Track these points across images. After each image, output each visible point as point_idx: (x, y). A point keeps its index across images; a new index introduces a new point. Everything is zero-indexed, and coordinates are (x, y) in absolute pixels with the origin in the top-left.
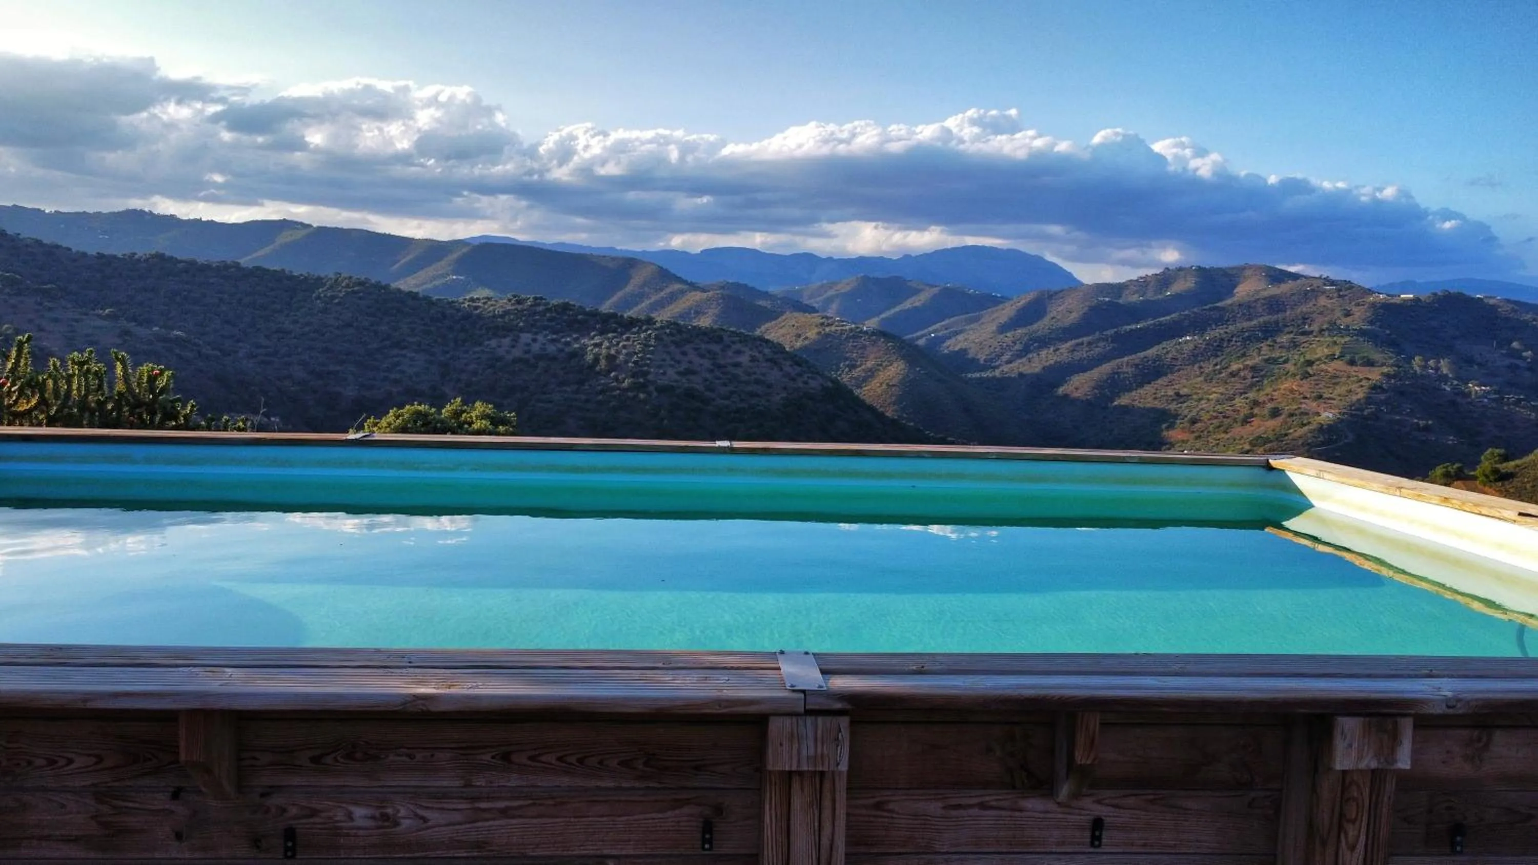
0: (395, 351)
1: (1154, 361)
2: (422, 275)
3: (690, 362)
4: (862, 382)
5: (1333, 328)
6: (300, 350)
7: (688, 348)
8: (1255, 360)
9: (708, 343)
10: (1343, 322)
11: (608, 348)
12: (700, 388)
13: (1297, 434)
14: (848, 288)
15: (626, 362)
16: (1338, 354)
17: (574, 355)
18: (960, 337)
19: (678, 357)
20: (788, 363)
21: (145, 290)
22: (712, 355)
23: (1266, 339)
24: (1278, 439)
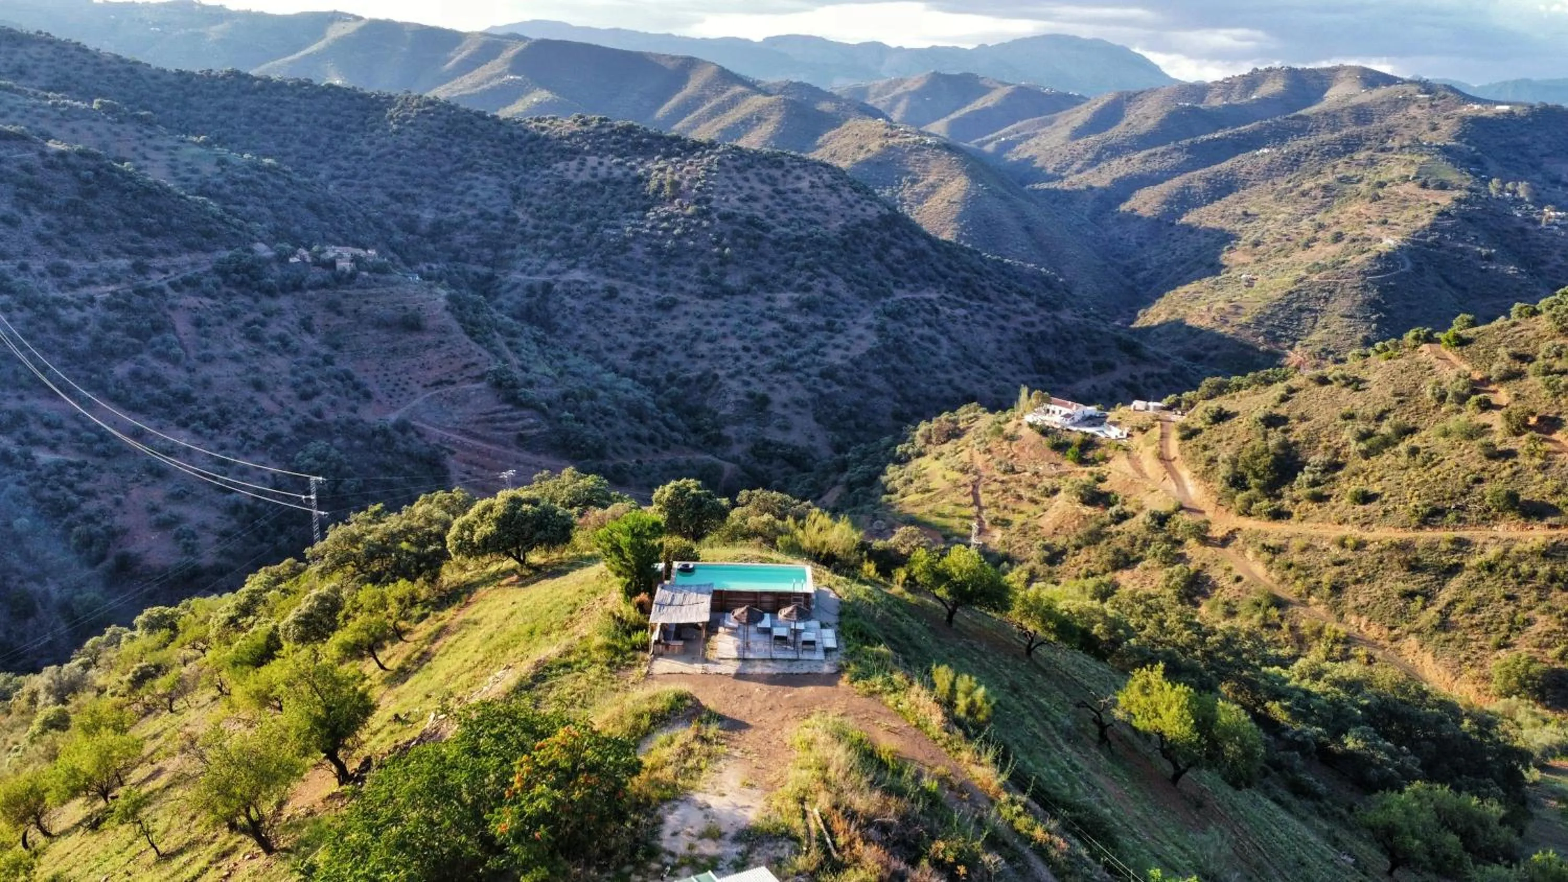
0: (468, 174)
1: (1227, 175)
2: (480, 74)
3: (752, 188)
4: (921, 199)
5: (1416, 145)
6: (377, 172)
7: (750, 174)
8: (1328, 178)
9: (770, 167)
10: (1427, 138)
11: (672, 173)
12: (761, 215)
13: (1355, 262)
14: (917, 86)
15: (690, 188)
16: (1413, 175)
17: (639, 180)
18: (1032, 142)
19: (741, 183)
20: (847, 189)
21: (225, 108)
22: (773, 181)
23: (1345, 153)
24: (1335, 266)
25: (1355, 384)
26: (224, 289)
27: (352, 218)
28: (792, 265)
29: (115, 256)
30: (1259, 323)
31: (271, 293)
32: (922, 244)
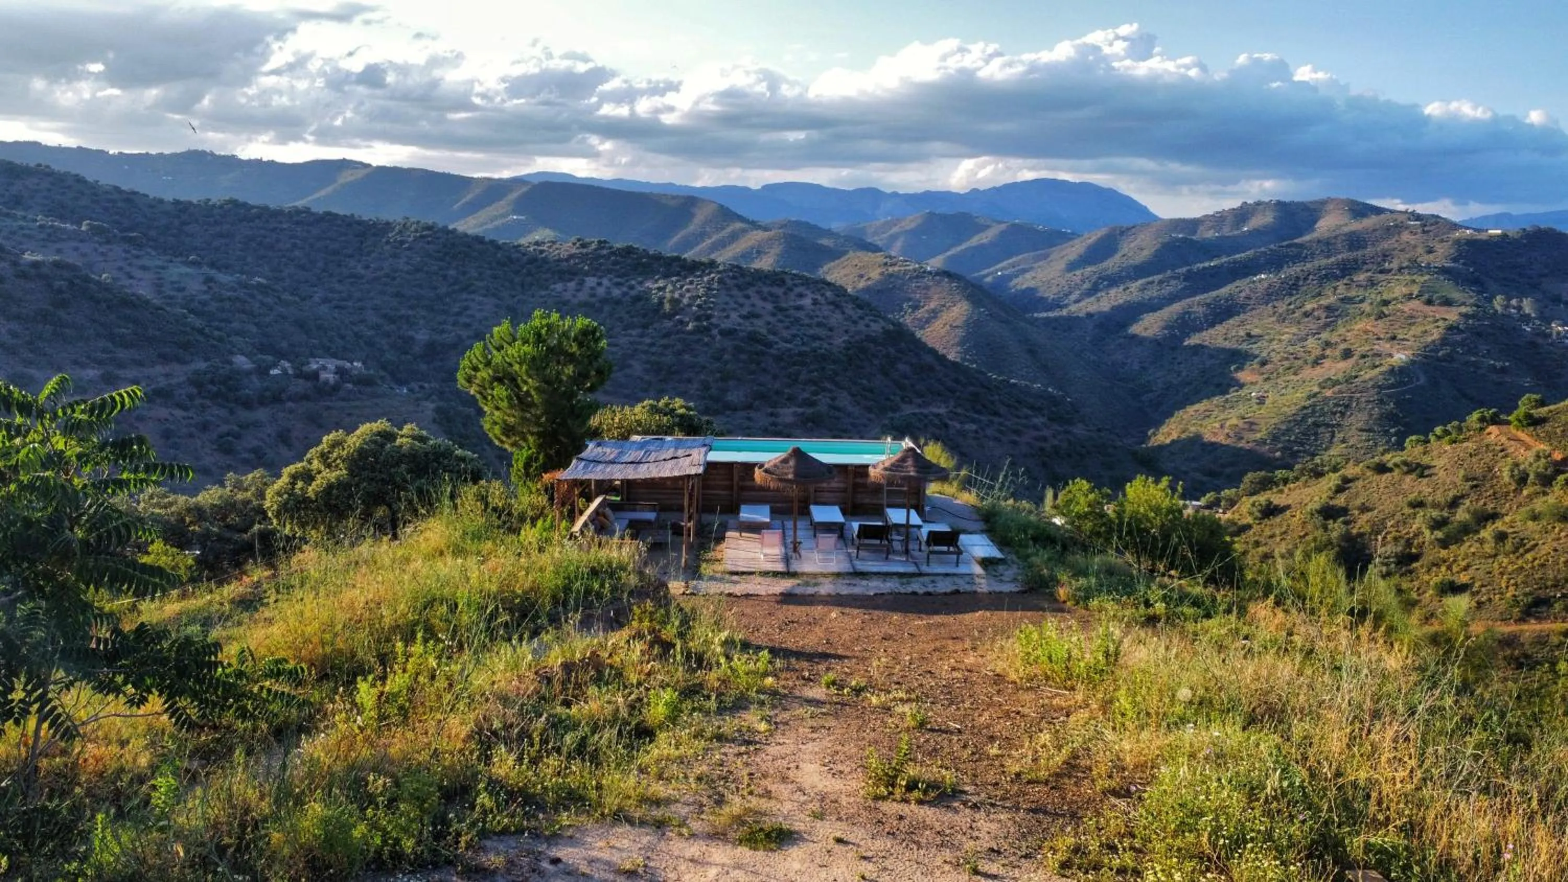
0: (464, 296)
1: (1227, 300)
2: (483, 214)
3: (753, 305)
4: (924, 323)
5: (1414, 266)
6: (372, 294)
7: (751, 291)
8: (1330, 299)
9: (771, 285)
10: (1424, 260)
11: (672, 292)
12: (763, 331)
13: (1367, 376)
14: (913, 225)
15: (690, 305)
16: (1416, 293)
17: (638, 299)
18: (1028, 276)
19: (741, 300)
20: (850, 306)
21: (220, 235)
22: (774, 298)
23: (1343, 277)
24: (1348, 381)
25: (1420, 470)
26: (198, 401)
27: (343, 337)
28: (796, 380)
29: (83, 366)
30: (1275, 438)
31: (247, 404)
32: (929, 359)
